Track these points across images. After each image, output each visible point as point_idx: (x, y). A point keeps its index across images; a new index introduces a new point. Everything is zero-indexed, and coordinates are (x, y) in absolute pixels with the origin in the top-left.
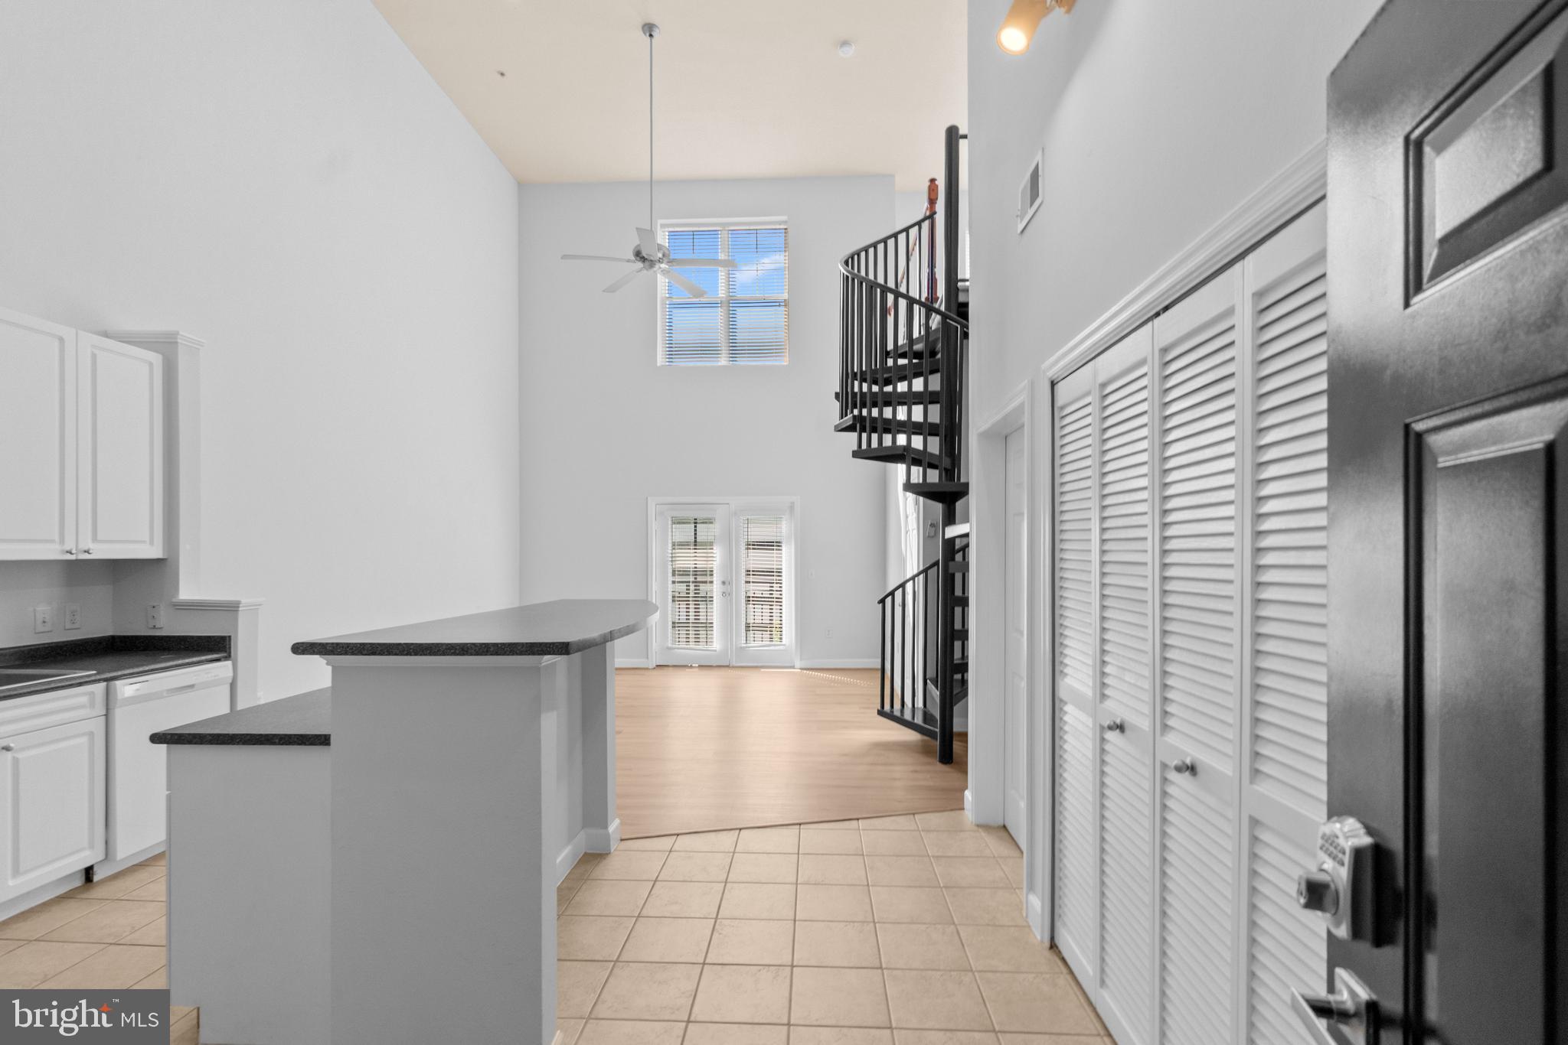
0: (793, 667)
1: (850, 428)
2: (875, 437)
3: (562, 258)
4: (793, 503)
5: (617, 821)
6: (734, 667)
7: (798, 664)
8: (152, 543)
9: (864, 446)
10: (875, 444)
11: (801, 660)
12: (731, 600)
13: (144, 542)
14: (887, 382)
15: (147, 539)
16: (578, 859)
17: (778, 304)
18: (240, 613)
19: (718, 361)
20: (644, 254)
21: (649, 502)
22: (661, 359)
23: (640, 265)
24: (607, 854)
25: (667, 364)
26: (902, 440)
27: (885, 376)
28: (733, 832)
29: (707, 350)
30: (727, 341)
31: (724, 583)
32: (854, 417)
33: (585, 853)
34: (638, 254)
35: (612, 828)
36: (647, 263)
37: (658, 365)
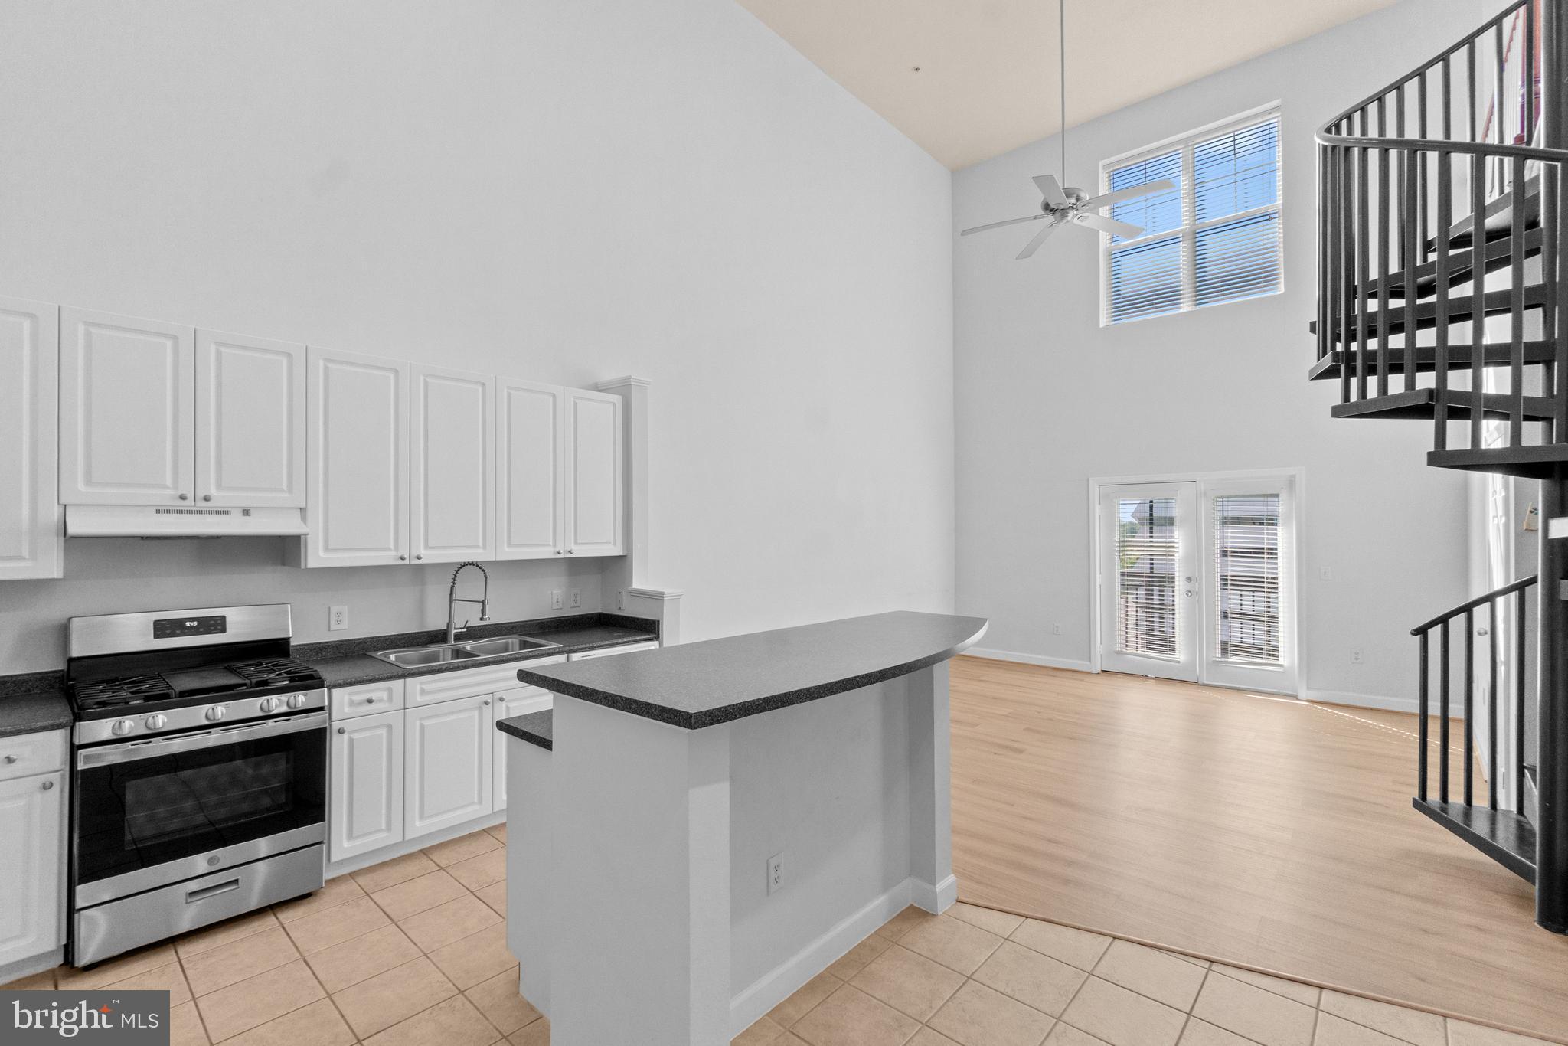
0: (1295, 697)
1: (1330, 373)
2: (1373, 381)
3: (962, 235)
4: (1293, 476)
5: (952, 878)
6: (1204, 685)
7: (1304, 693)
8: (615, 544)
9: (1354, 397)
10: (1372, 392)
11: (1308, 688)
12: (1199, 601)
13: (610, 543)
14: (1426, 290)
15: (612, 541)
16: (899, 912)
17: (1267, 217)
18: (666, 603)
19: (1179, 308)
20: (1052, 206)
21: (1091, 482)
22: (1104, 319)
23: (1051, 218)
24: (933, 915)
25: (1114, 323)
26: (1426, 381)
27: (1420, 280)
28: (1102, 938)
29: (1166, 297)
30: (1193, 281)
31: (1189, 579)
32: (1336, 355)
33: (912, 905)
34: (1047, 207)
35: (940, 887)
36: (1058, 214)
37: (1101, 326)
